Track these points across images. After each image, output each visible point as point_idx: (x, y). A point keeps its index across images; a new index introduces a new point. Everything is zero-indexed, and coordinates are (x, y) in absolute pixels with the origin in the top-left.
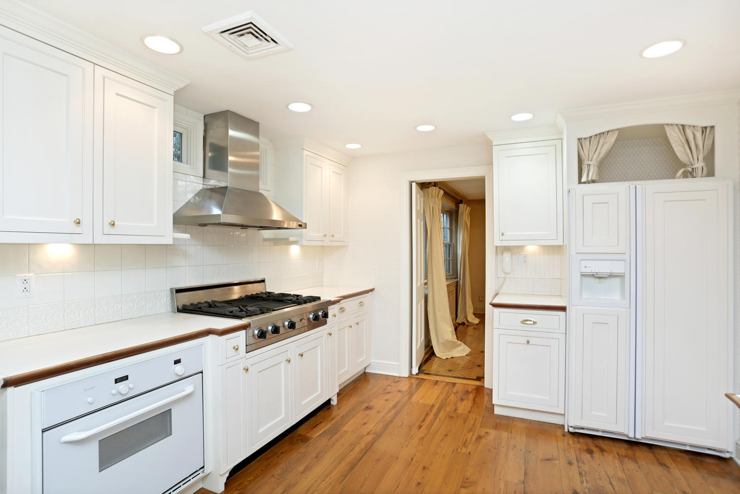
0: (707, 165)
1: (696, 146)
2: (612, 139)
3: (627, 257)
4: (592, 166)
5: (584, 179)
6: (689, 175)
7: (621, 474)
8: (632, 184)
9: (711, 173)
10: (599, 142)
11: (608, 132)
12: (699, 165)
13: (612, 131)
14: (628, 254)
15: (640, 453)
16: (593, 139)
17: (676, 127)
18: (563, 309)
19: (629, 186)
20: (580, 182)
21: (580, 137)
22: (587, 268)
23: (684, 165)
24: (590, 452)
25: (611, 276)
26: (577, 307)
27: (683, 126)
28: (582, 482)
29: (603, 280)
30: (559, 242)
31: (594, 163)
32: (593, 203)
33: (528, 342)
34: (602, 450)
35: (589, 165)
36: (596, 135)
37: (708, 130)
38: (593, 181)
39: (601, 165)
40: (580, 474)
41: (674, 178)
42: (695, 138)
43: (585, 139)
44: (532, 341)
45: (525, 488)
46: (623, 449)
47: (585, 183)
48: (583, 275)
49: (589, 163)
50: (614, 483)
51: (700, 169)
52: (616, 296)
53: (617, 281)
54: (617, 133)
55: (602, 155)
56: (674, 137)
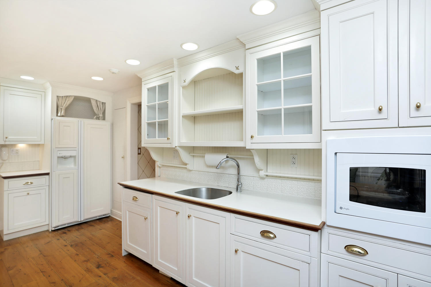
0: (103, 116)
1: (100, 108)
2: (71, 99)
3: (77, 149)
4: (63, 110)
5: (59, 115)
6: (98, 119)
7: (79, 234)
8: (80, 120)
9: (104, 119)
10: (66, 100)
11: (70, 96)
12: (101, 115)
13: (72, 96)
14: (77, 148)
15: (83, 226)
16: (63, 98)
17: (94, 100)
18: (48, 174)
19: (79, 121)
20: (57, 116)
21: (58, 95)
22: (61, 154)
23: (96, 115)
24: (65, 233)
25: (71, 157)
26: (56, 172)
27: (97, 100)
28: (66, 242)
29: (66, 159)
30: (42, 142)
31: (63, 108)
32: (64, 126)
33: (28, 194)
34: (69, 231)
35: (61, 109)
36: (65, 96)
37: (104, 103)
38: (63, 116)
39: (67, 109)
40: (64, 240)
41: (93, 119)
42: (100, 106)
43: (60, 97)
44: (30, 193)
45: (43, 255)
46: (77, 227)
47: (59, 116)
48: (58, 157)
49: (62, 108)
50: (78, 237)
51: (101, 117)
52: (72, 166)
53: (72, 159)
54: (73, 97)
55: (67, 105)
56: (93, 103)
